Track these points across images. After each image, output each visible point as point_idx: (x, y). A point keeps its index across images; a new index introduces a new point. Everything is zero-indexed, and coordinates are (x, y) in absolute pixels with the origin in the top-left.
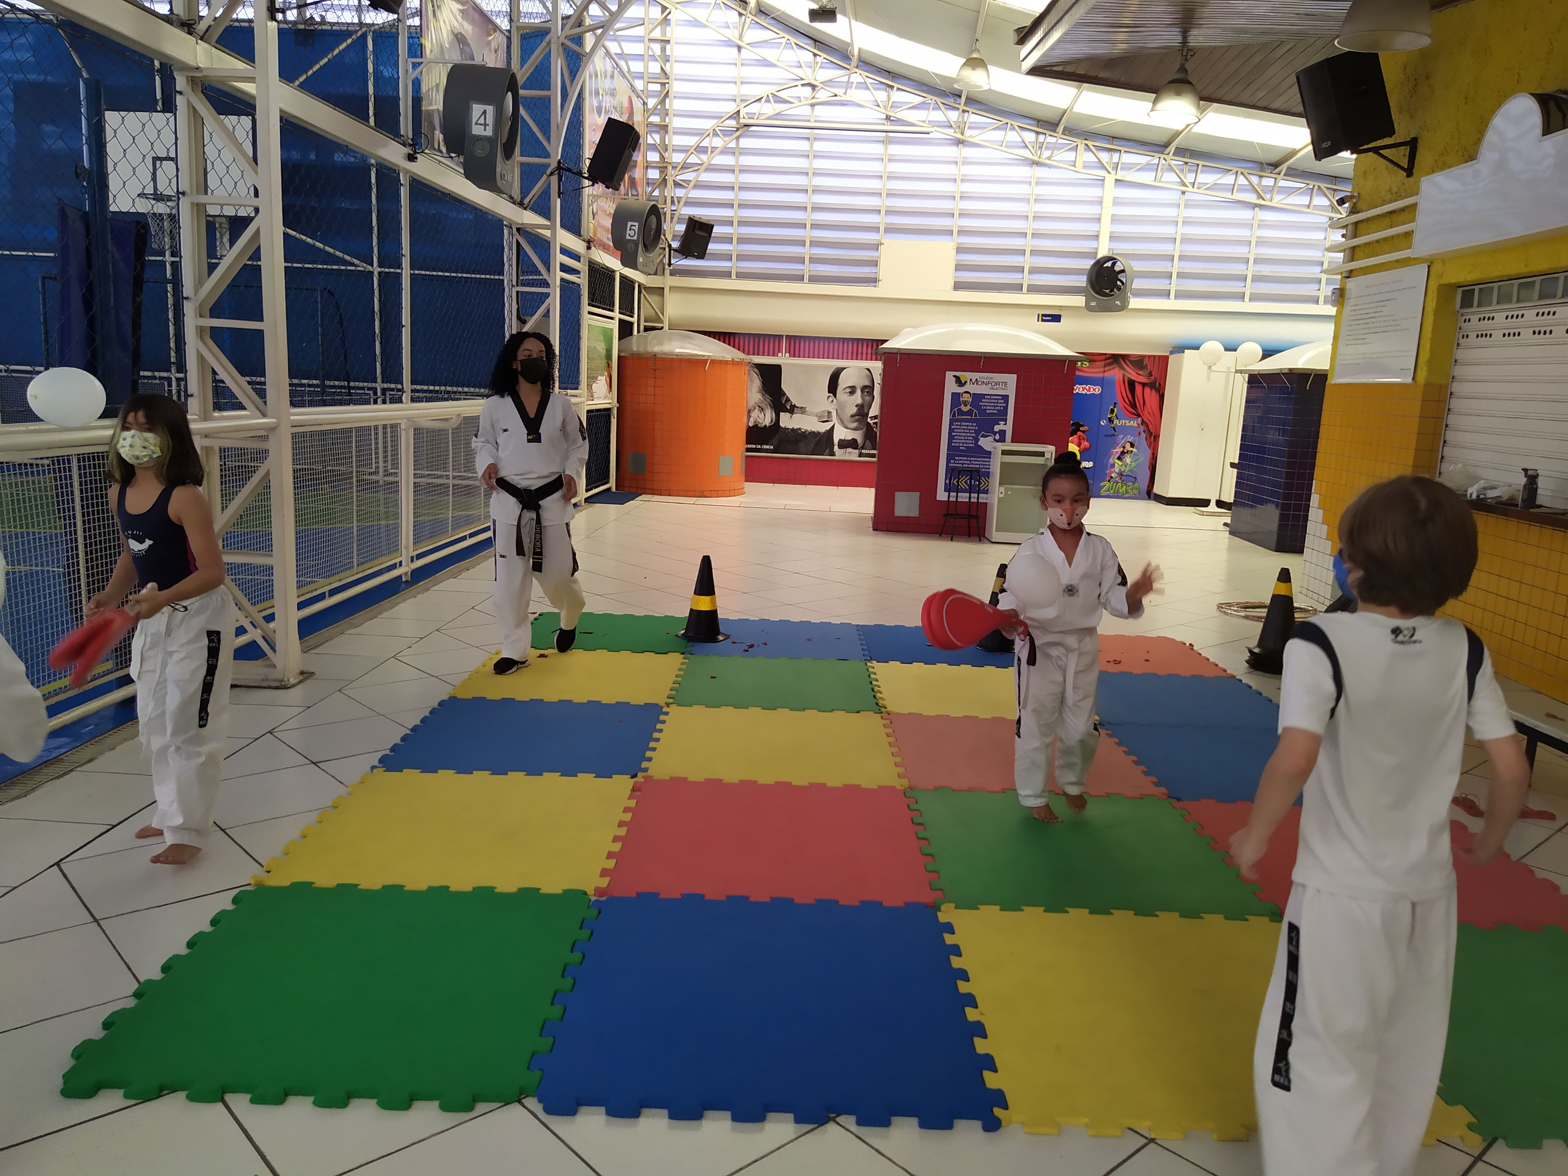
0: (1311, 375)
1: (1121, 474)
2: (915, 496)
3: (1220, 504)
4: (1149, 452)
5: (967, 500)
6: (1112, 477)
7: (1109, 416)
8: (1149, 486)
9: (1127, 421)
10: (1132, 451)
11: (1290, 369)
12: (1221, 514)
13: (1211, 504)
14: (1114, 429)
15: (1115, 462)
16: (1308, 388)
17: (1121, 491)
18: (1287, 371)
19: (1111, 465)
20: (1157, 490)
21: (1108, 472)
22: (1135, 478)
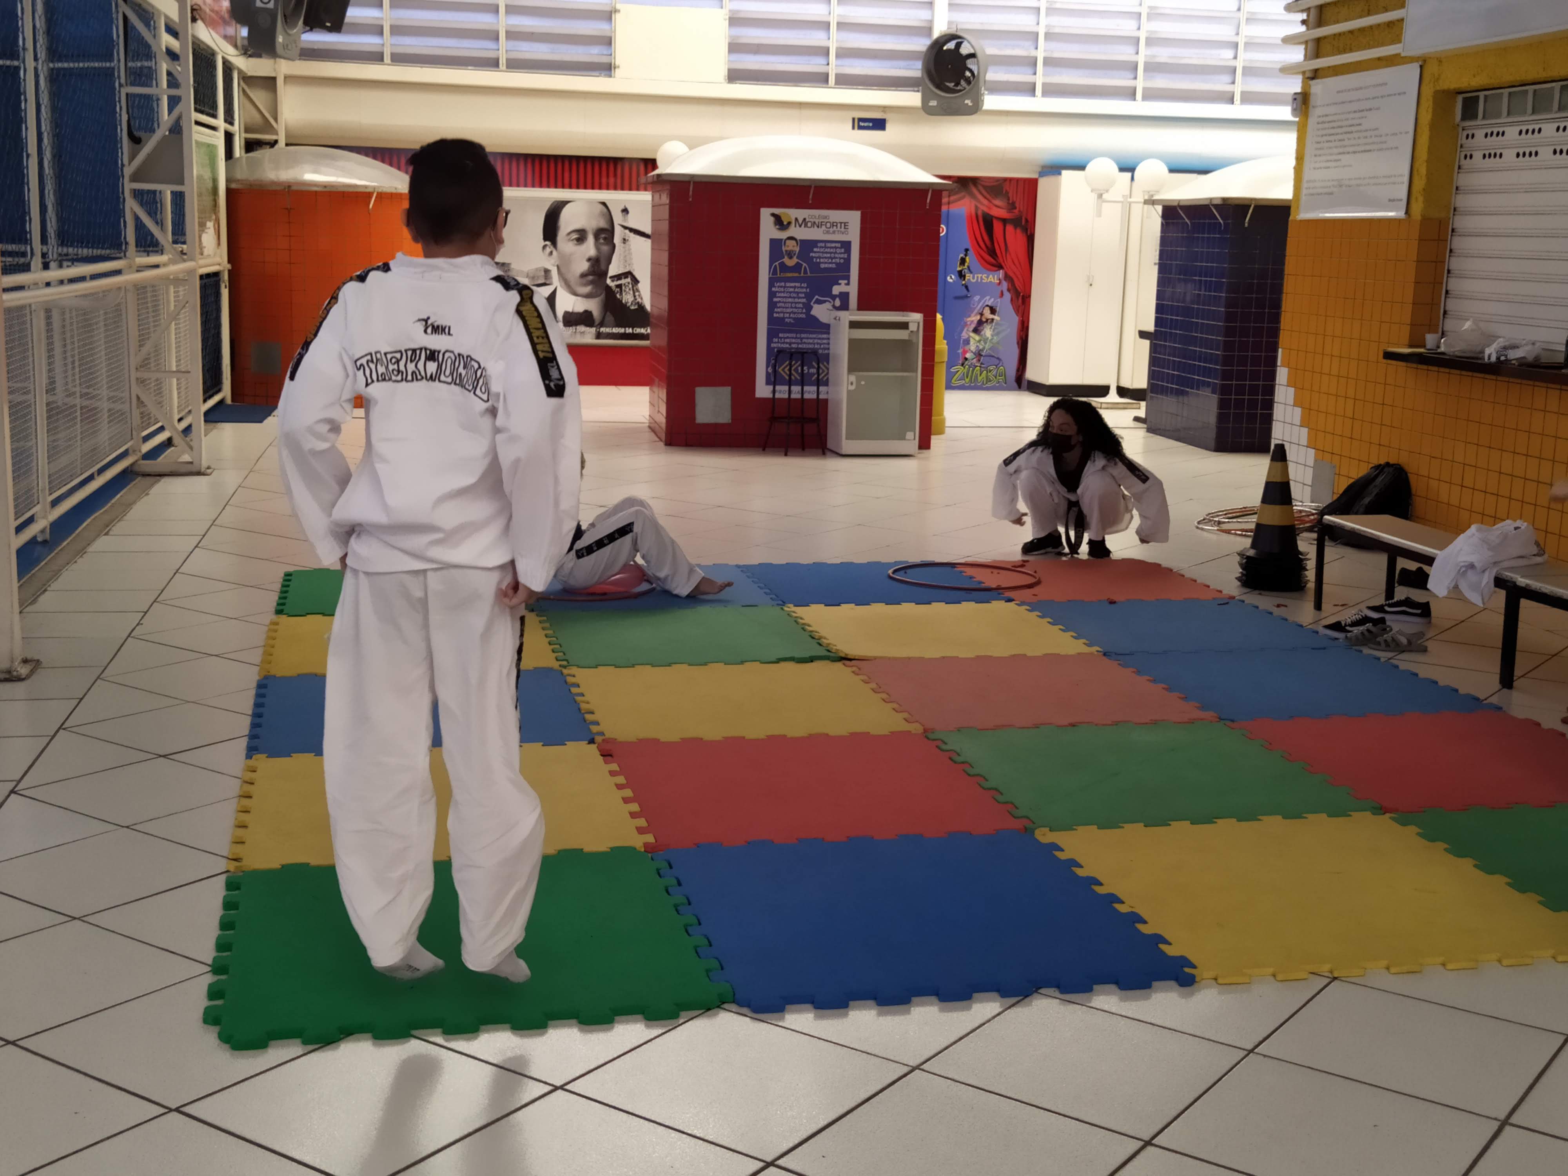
0: (1250, 206)
1: (979, 354)
2: (725, 393)
3: (1122, 392)
4: (1015, 320)
5: (786, 396)
6: (966, 359)
7: (959, 269)
8: (1018, 370)
9: (984, 276)
10: (993, 320)
11: (1224, 199)
12: (1125, 406)
13: (1111, 391)
14: (967, 287)
15: (969, 337)
16: (1246, 225)
17: (980, 378)
18: (1219, 202)
19: (964, 341)
20: (1031, 374)
21: (960, 351)
22: (998, 358)
